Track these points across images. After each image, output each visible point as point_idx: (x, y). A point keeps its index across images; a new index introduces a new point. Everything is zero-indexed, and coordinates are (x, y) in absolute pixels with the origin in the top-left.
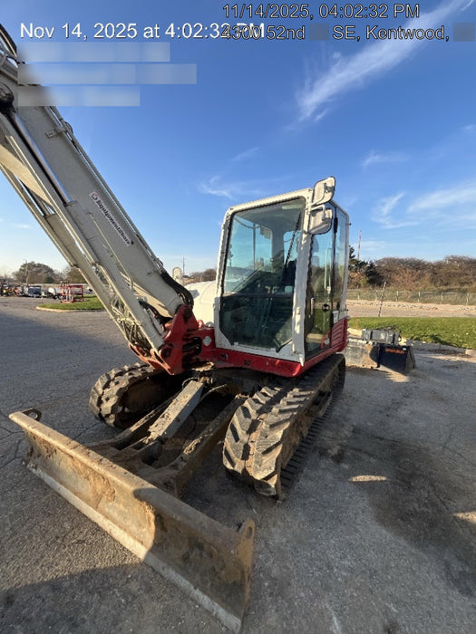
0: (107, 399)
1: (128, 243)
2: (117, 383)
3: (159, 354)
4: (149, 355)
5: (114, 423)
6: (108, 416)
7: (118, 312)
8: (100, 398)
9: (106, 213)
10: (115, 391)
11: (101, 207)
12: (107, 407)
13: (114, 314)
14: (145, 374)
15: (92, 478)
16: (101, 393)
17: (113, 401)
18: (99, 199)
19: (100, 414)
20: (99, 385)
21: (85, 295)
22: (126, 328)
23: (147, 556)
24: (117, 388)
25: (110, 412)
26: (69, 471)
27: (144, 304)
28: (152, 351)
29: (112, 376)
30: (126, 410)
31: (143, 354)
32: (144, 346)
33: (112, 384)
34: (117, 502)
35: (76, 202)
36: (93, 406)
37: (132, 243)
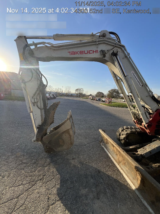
0: (122, 135)
1: (141, 86)
2: (126, 131)
3: (146, 126)
4: (141, 125)
5: (123, 143)
6: (122, 140)
7: (132, 108)
8: (120, 133)
9: (135, 77)
10: (125, 133)
11: (134, 75)
12: (122, 137)
13: (130, 109)
14: (136, 131)
15: (118, 155)
16: (120, 132)
17: (124, 136)
18: (134, 73)
19: (119, 139)
20: (120, 130)
21: (112, 102)
22: (134, 114)
23: (135, 190)
24: (126, 133)
25: (123, 139)
26: (112, 150)
27: (144, 107)
28: (143, 124)
29: (125, 128)
30: (127, 141)
31: (138, 124)
32: (140, 121)
33: (124, 131)
34: (126, 167)
35: (128, 75)
36: (117, 135)
37: (142, 86)
